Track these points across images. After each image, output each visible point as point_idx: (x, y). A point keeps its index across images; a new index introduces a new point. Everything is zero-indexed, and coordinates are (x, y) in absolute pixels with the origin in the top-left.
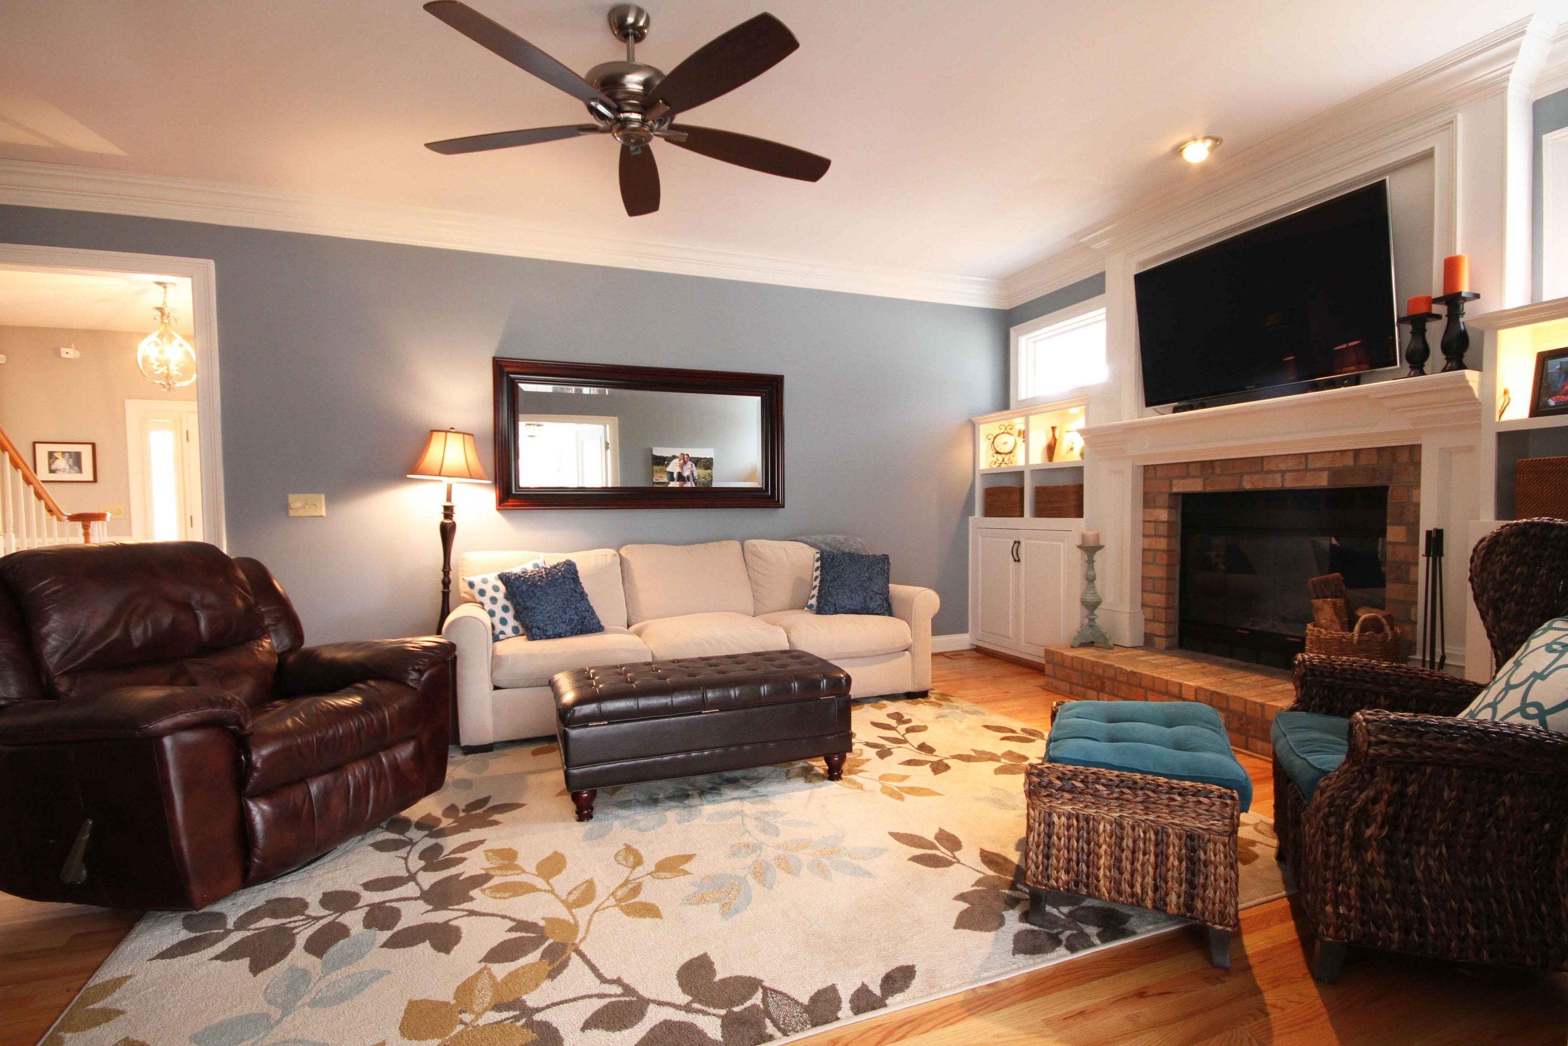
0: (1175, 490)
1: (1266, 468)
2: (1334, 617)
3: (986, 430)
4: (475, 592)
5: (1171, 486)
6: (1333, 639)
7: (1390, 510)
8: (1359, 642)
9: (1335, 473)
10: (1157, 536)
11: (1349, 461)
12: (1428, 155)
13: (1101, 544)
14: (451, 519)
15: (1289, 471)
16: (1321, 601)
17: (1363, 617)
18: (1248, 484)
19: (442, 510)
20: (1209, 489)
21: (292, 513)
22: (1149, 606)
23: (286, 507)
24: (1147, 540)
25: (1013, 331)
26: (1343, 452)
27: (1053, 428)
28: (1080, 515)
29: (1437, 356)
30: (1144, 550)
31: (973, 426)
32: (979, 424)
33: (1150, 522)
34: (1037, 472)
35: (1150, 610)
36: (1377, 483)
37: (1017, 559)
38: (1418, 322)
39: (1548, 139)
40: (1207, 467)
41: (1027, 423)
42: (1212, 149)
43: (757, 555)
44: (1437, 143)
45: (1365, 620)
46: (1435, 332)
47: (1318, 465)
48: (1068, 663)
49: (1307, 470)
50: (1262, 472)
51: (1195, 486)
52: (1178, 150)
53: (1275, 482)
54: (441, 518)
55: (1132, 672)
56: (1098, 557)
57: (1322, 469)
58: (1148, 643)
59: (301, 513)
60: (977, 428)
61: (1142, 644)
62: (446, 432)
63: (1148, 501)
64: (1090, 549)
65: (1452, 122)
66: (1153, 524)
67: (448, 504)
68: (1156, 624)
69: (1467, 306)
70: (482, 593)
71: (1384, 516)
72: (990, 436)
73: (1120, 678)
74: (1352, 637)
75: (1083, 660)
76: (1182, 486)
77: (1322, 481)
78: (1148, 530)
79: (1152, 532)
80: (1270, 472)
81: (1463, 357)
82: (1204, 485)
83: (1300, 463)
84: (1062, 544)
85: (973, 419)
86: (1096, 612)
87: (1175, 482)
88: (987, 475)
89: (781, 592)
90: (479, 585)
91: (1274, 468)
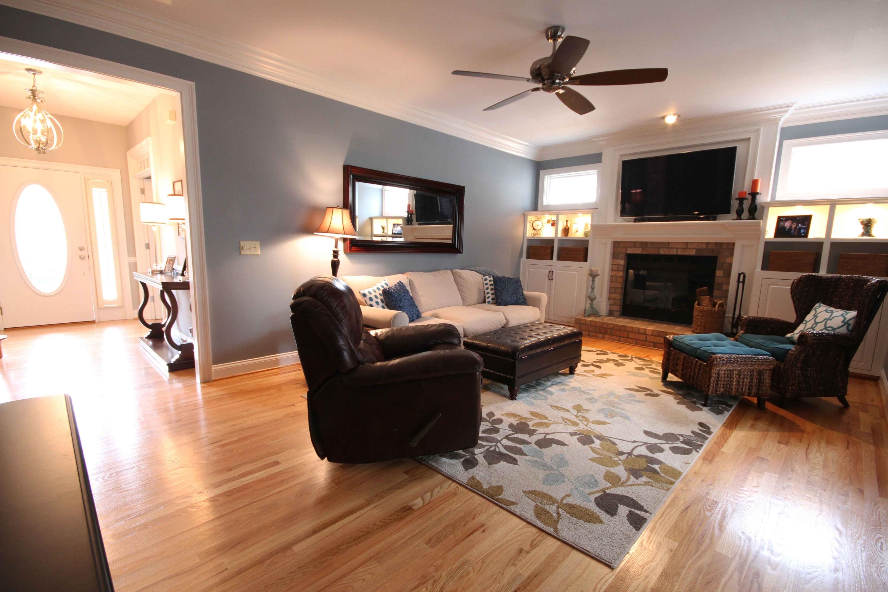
0: (628, 252)
1: (670, 246)
2: (709, 303)
3: (531, 218)
4: (367, 299)
5: (626, 250)
6: (709, 310)
7: (718, 265)
8: (718, 311)
9: (698, 250)
10: (618, 270)
11: (704, 246)
12: (748, 139)
13: (598, 274)
14: (337, 258)
15: (680, 248)
16: (704, 297)
17: (719, 302)
18: (662, 252)
19: (332, 253)
20: (644, 253)
21: (243, 252)
22: (612, 299)
23: (240, 248)
24: (614, 273)
25: (541, 172)
26: (702, 243)
27: (567, 221)
28: (586, 260)
29: (745, 214)
30: (611, 276)
31: (525, 216)
32: (527, 215)
33: (615, 265)
34: (561, 241)
35: (612, 301)
36: (714, 255)
37: (551, 278)
38: (741, 200)
39: (785, 142)
40: (644, 244)
41: (558, 218)
42: (677, 119)
43: (461, 277)
44: (753, 137)
45: (720, 304)
46: (746, 205)
47: (693, 246)
48: (588, 323)
49: (687, 248)
50: (668, 248)
51: (638, 251)
52: (663, 118)
53: (674, 252)
54: (331, 258)
55: (622, 325)
56: (597, 279)
57: (693, 249)
58: (611, 313)
59: (248, 252)
60: (526, 217)
61: (608, 314)
62: (333, 208)
63: (615, 256)
64: (593, 275)
65: (758, 130)
66: (617, 266)
67: (336, 250)
68: (615, 306)
69: (758, 197)
70: (371, 299)
71: (716, 267)
72: (531, 222)
73: (616, 328)
74: (715, 309)
75: (596, 322)
76: (630, 251)
77: (693, 253)
78: (614, 268)
79: (616, 269)
80: (671, 248)
81: (754, 214)
82: (642, 251)
83: (685, 245)
84: (577, 273)
85: (525, 213)
86: (594, 302)
87: (628, 249)
88: (530, 240)
89: (474, 296)
90: (369, 296)
91: (673, 246)
